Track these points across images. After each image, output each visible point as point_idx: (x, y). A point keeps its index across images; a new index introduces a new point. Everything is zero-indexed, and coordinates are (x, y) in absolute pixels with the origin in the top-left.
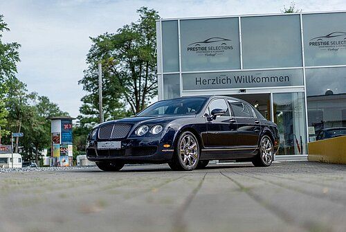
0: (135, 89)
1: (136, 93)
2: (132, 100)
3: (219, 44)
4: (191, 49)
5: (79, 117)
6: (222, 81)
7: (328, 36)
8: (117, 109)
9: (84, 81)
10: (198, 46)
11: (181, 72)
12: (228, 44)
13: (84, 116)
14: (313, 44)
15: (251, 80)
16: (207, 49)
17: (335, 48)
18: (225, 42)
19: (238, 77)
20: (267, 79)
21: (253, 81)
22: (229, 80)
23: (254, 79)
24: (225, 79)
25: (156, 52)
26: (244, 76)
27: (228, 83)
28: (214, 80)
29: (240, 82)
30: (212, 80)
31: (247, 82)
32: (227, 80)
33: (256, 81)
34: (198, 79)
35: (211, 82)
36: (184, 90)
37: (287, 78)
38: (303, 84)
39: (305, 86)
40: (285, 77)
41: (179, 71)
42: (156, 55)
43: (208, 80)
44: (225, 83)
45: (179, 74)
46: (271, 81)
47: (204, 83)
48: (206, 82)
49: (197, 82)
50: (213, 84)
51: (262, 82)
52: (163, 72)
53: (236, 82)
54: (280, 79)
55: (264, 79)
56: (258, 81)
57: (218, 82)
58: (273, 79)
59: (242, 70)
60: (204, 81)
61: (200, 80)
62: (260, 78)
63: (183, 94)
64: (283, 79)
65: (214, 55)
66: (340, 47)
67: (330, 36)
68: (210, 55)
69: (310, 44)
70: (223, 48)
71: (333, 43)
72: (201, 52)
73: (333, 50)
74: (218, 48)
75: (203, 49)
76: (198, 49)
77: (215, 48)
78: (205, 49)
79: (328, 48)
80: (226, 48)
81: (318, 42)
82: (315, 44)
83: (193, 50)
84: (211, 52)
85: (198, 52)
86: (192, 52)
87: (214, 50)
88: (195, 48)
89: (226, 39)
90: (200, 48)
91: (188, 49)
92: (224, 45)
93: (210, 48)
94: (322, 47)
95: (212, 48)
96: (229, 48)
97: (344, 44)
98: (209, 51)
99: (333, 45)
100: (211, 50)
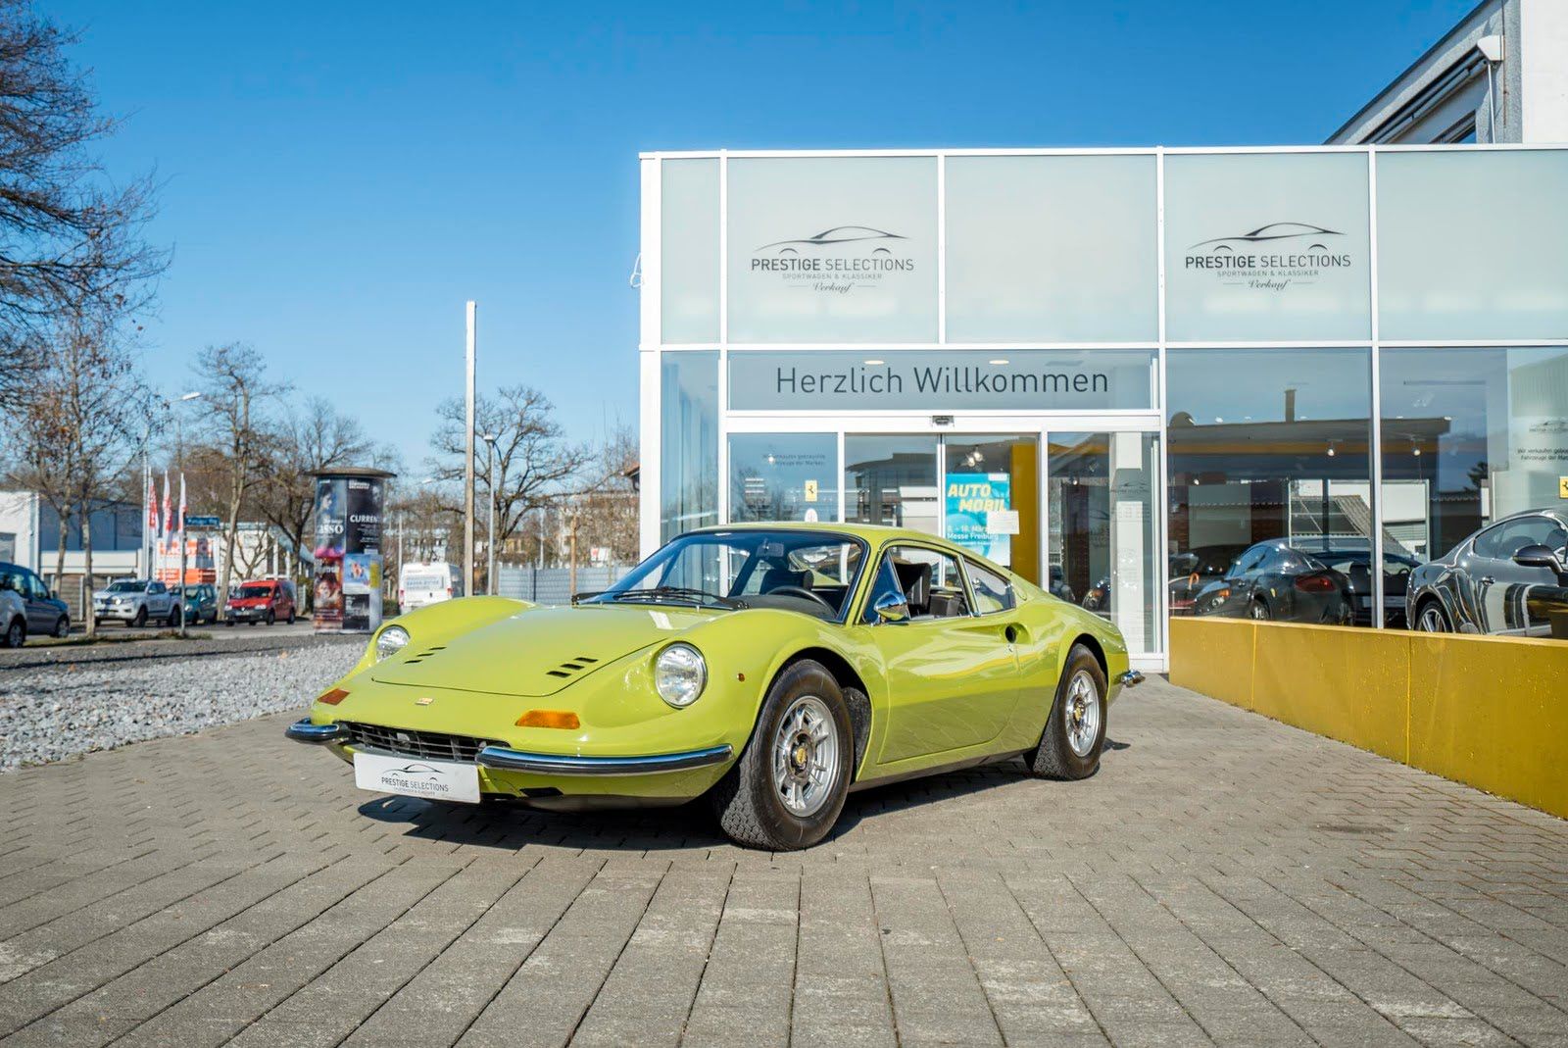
3: (864, 250)
4: (765, 264)
6: (869, 384)
7: (1253, 237)
10: (789, 255)
11: (724, 347)
12: (899, 251)
14: (1199, 262)
15: (972, 384)
16: (823, 266)
18: (885, 243)
19: (928, 370)
20: (1030, 381)
21: (981, 386)
22: (895, 381)
23: (985, 382)
24: (881, 377)
25: (639, 271)
26: (948, 369)
27: (889, 391)
28: (841, 379)
29: (935, 390)
30: (836, 376)
31: (959, 391)
32: (890, 378)
33: (990, 387)
34: (786, 374)
35: (830, 384)
36: (732, 408)
37: (1100, 381)
38: (1155, 406)
39: (1163, 411)
40: (1095, 377)
41: (718, 340)
42: (638, 279)
43: (822, 378)
44: (881, 390)
45: (717, 353)
46: (1045, 390)
47: (805, 387)
48: (814, 383)
49: (782, 383)
50: (836, 391)
51: (1014, 390)
52: (662, 343)
53: (921, 389)
54: (1075, 382)
55: (1019, 381)
56: (997, 387)
57: (858, 386)
58: (1050, 381)
59: (942, 346)
60: (805, 381)
61: (791, 375)
62: (1004, 378)
63: (733, 422)
64: (1086, 382)
65: (846, 289)
66: (1292, 278)
67: (1259, 236)
68: (831, 288)
69: (1187, 263)
70: (878, 264)
71: (1269, 262)
72: (799, 276)
73: (1268, 285)
74: (860, 262)
75: (807, 267)
76: (789, 263)
77: (850, 265)
78: (814, 264)
79: (1251, 278)
80: (889, 266)
81: (1215, 255)
82: (1204, 264)
83: (770, 266)
84: (837, 277)
85: (789, 276)
86: (768, 273)
87: (845, 272)
88: (778, 262)
89: (892, 233)
90: (796, 263)
91: (753, 265)
92: (882, 255)
93: (833, 263)
94: (1228, 274)
95: (838, 262)
96: (899, 265)
97: (1308, 268)
98: (829, 272)
99: (1269, 269)
100: (834, 271)
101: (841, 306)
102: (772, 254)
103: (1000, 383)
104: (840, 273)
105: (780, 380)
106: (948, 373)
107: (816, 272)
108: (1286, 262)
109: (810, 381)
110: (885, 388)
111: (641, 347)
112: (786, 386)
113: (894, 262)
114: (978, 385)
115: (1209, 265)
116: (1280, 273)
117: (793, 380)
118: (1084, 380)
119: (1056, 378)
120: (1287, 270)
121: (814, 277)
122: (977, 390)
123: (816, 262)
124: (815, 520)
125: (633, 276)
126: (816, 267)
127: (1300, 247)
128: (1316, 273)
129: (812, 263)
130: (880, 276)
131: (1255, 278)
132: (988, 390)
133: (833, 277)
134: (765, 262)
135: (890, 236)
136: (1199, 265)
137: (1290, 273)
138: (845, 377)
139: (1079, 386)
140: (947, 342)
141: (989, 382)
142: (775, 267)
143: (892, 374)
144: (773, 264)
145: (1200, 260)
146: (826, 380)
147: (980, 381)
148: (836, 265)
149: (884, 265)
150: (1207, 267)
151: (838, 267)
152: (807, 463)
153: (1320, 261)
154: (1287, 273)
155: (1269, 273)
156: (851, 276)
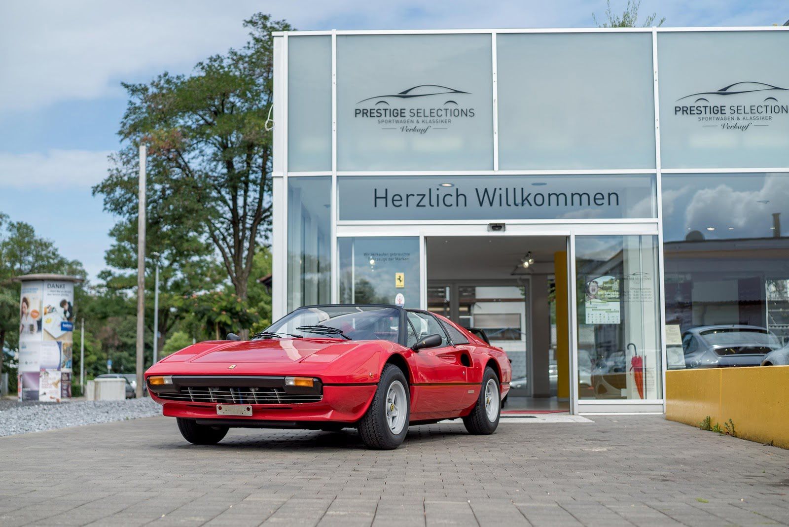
0: (234, 211)
1: (236, 221)
2: (224, 239)
3: (438, 102)
4: (365, 113)
5: (104, 275)
6: (442, 201)
7: (723, 92)
8: (195, 258)
9: (107, 187)
10: (382, 106)
11: (334, 174)
12: (463, 102)
13: (117, 271)
14: (685, 110)
15: (519, 200)
16: (407, 114)
17: (742, 123)
18: (454, 97)
19: (486, 190)
20: (562, 198)
21: (526, 202)
22: (461, 198)
23: (528, 198)
24: (451, 196)
25: (271, 117)
26: (500, 189)
27: (457, 205)
28: (422, 197)
29: (491, 204)
30: (418, 195)
31: (510, 205)
32: (458, 196)
33: (532, 202)
34: (381, 193)
35: (414, 201)
36: (342, 218)
37: (613, 197)
38: (654, 214)
39: (660, 220)
40: (609, 195)
41: (331, 170)
42: (271, 125)
43: (408, 196)
44: (451, 205)
45: (330, 178)
46: (572, 204)
47: (395, 202)
48: (401, 200)
49: (377, 199)
50: (418, 205)
51: (549, 205)
52: (288, 172)
53: (481, 204)
54: (595, 199)
55: (553, 198)
56: (538, 203)
57: (434, 202)
58: (576, 198)
59: (497, 172)
60: (395, 199)
61: (385, 194)
62: (542, 195)
63: (340, 230)
64: (603, 198)
65: (425, 131)
66: (754, 122)
67: (728, 91)
68: (414, 130)
69: (676, 111)
70: (449, 112)
71: (737, 110)
72: (390, 121)
73: (735, 127)
74: (435, 111)
75: (396, 115)
76: (383, 112)
77: (427, 113)
78: (401, 113)
79: (723, 122)
80: (456, 113)
81: (696, 105)
82: (688, 111)
83: (369, 114)
84: (418, 122)
85: (383, 121)
86: (367, 120)
87: (423, 118)
88: (375, 111)
89: (458, 90)
90: (388, 112)
91: (356, 113)
92: (451, 106)
93: (415, 112)
94: (707, 119)
95: (419, 111)
96: (464, 113)
97: (764, 115)
98: (412, 119)
99: (736, 116)
100: (415, 118)
101: (422, 143)
102: (370, 105)
103: (539, 200)
104: (420, 119)
105: (376, 198)
106: (500, 192)
107: (403, 119)
108: (748, 110)
109: (399, 198)
110: (454, 203)
111: (273, 174)
112: (381, 202)
113: (460, 112)
114: (523, 201)
115: (692, 112)
116: (744, 118)
117: (386, 198)
118: (601, 197)
119: (581, 196)
120: (750, 115)
121: (401, 122)
122: (523, 205)
123: (403, 111)
124: (403, 302)
125: (267, 122)
126: (403, 115)
127: (757, 99)
128: (770, 118)
129: (399, 112)
130: (450, 121)
131: (726, 122)
132: (531, 205)
133: (415, 122)
134: (365, 111)
135: (457, 92)
136: (685, 112)
137: (751, 118)
138: (424, 195)
139: (597, 201)
140: (499, 170)
141: (531, 199)
142: (372, 115)
143: (459, 194)
144: (371, 113)
145: (685, 109)
146: (410, 198)
147: (524, 198)
148: (417, 113)
149: (453, 113)
150: (691, 114)
151: (419, 115)
152: (397, 259)
153: (773, 110)
154: (749, 118)
155: (736, 118)
156: (428, 121)
